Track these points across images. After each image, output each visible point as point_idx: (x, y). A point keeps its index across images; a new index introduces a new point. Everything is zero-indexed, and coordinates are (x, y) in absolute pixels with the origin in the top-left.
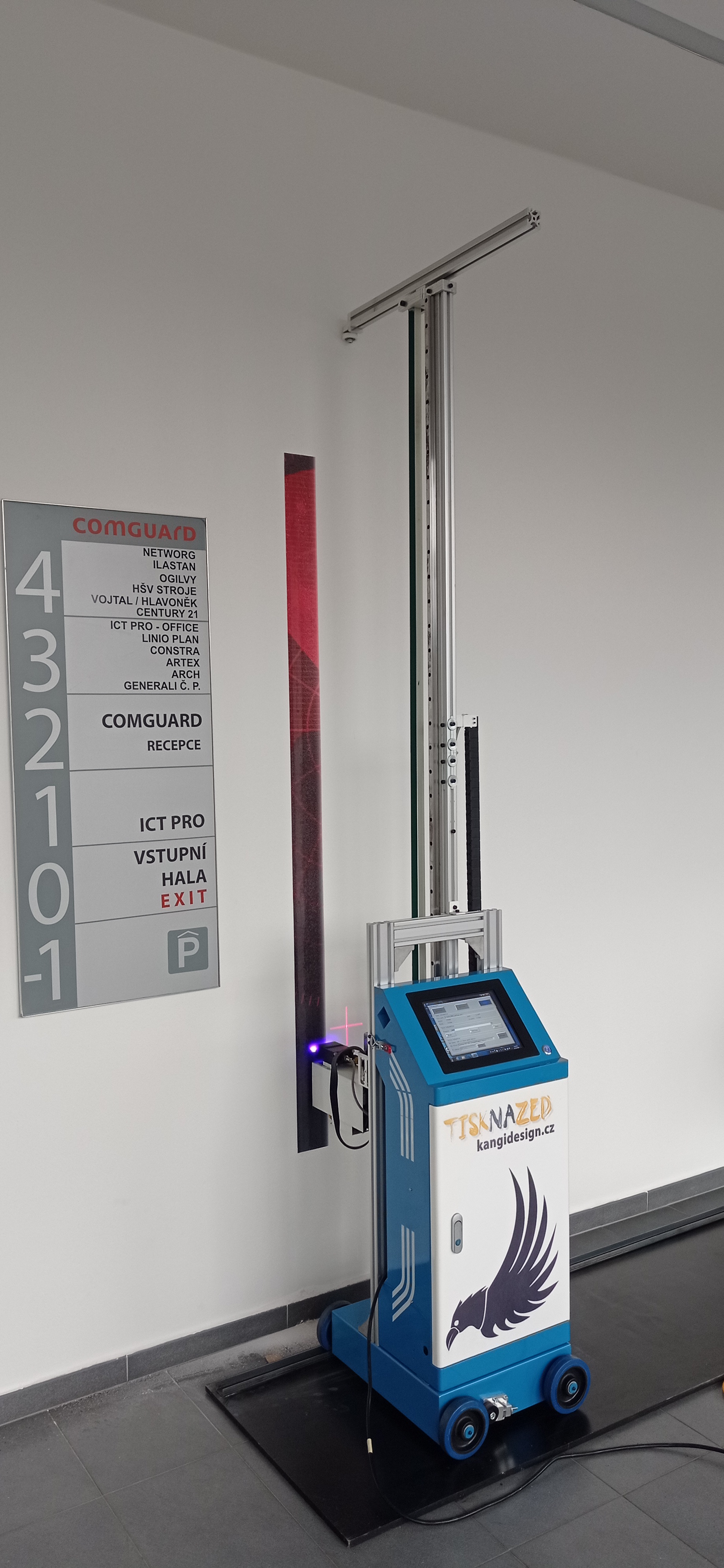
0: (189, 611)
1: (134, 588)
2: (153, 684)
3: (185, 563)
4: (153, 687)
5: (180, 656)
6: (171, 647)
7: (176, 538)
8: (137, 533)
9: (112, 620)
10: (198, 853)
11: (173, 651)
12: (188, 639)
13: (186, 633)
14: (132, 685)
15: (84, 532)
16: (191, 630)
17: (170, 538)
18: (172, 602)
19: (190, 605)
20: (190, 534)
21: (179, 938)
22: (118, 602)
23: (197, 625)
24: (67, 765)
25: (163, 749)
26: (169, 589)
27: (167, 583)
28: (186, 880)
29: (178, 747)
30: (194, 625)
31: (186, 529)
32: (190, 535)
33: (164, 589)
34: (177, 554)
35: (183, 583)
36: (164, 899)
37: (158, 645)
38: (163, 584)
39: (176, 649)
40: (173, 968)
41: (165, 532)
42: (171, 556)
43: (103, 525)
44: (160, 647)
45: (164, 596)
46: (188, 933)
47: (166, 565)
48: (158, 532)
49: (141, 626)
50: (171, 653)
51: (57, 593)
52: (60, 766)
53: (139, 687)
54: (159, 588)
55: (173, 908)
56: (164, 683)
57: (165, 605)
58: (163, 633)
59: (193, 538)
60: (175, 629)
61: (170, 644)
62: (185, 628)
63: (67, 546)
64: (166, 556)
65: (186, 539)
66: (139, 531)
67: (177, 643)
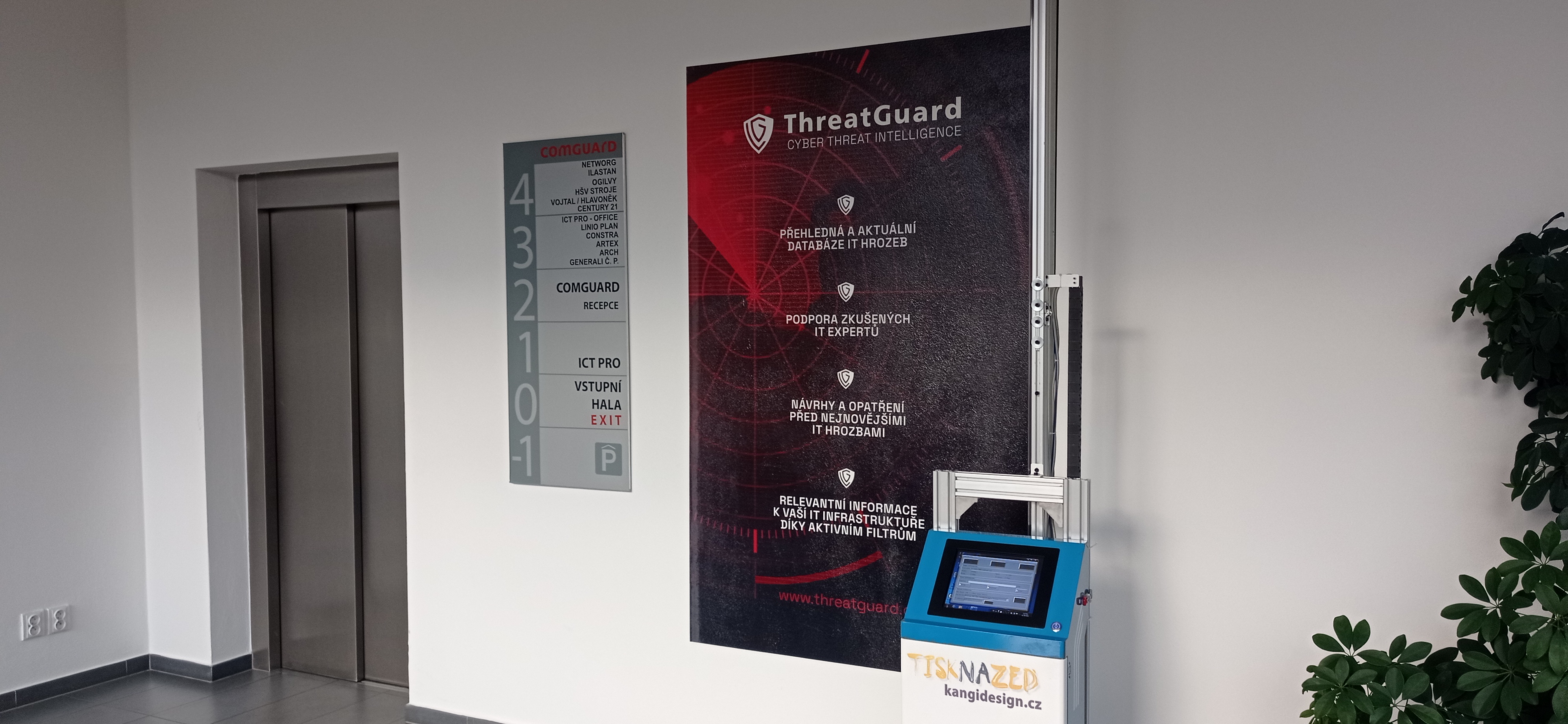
0: (612, 205)
1: (575, 192)
2: (587, 261)
3: (609, 169)
4: (587, 263)
5: (605, 239)
6: (599, 233)
7: (603, 151)
8: (578, 152)
9: (563, 216)
10: (616, 388)
11: (601, 235)
12: (611, 226)
13: (610, 221)
14: (574, 262)
15: (547, 157)
16: (613, 219)
17: (599, 152)
18: (601, 199)
20: (612, 146)
21: (604, 449)
22: (567, 203)
23: (617, 214)
24: (536, 317)
25: (594, 308)
26: (598, 190)
27: (598, 186)
28: (607, 407)
29: (603, 307)
30: (615, 215)
31: (610, 143)
32: (612, 148)
33: (595, 190)
34: (604, 163)
35: (607, 184)
36: (593, 418)
37: (591, 231)
38: (594, 187)
39: (603, 234)
40: (599, 470)
41: (596, 148)
42: (599, 165)
43: (558, 150)
44: (593, 234)
45: (595, 195)
46: (608, 446)
47: (596, 173)
48: (591, 150)
49: (580, 218)
50: (599, 237)
51: (531, 201)
52: (531, 318)
53: (578, 263)
54: (592, 189)
55: (598, 426)
56: (595, 260)
57: (596, 201)
58: (594, 222)
59: (614, 150)
60: (602, 219)
61: (599, 231)
62: (609, 218)
63: (538, 167)
64: (596, 165)
65: (610, 151)
66: (579, 149)
67: (603, 229)
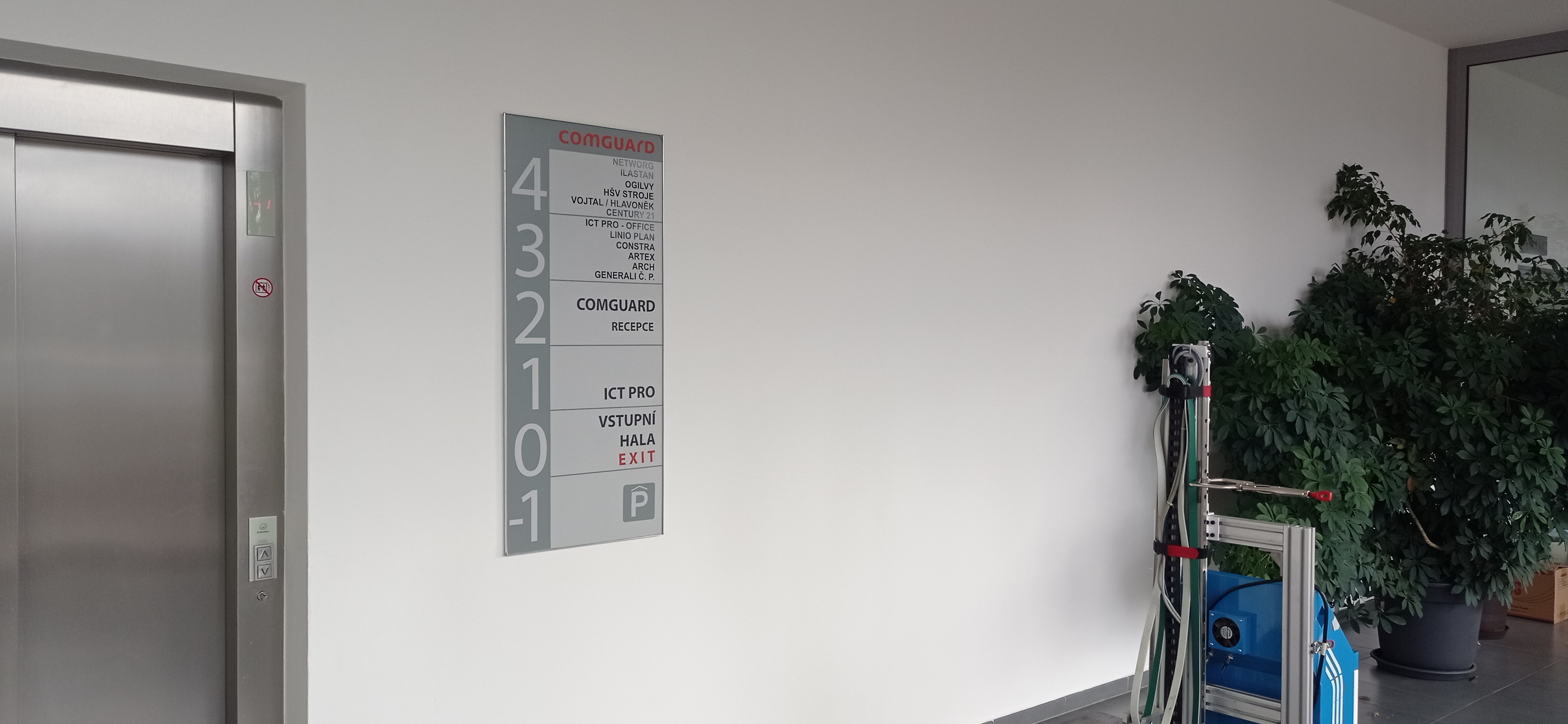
0: (647, 213)
1: (605, 192)
2: (617, 274)
3: (645, 172)
4: (617, 277)
5: (639, 251)
6: (633, 244)
7: (639, 151)
8: (608, 146)
9: (587, 218)
10: (649, 419)
11: (634, 246)
12: (646, 237)
13: (645, 232)
14: (601, 274)
15: (567, 142)
16: (648, 229)
17: (634, 150)
18: (635, 205)
19: (648, 207)
20: (650, 147)
21: (634, 491)
22: (592, 203)
23: (653, 225)
24: (548, 340)
25: (624, 329)
26: (632, 193)
27: (631, 189)
28: (639, 443)
29: (635, 328)
30: (651, 225)
31: (647, 143)
32: (650, 149)
33: (628, 194)
34: (639, 164)
35: (643, 189)
36: (621, 457)
37: (622, 241)
38: (627, 189)
39: (636, 245)
40: (627, 517)
41: (630, 145)
42: (634, 166)
43: (583, 137)
44: (624, 243)
45: (628, 199)
46: (639, 488)
47: (630, 173)
48: (625, 145)
49: (609, 224)
50: (632, 248)
51: (544, 194)
52: (542, 341)
53: (606, 276)
54: (625, 192)
55: (628, 466)
56: (626, 273)
57: (629, 207)
58: (626, 230)
59: (652, 151)
60: (636, 228)
61: (632, 241)
62: (644, 227)
63: (552, 152)
64: (631, 166)
65: (647, 151)
66: (610, 143)
67: (637, 240)
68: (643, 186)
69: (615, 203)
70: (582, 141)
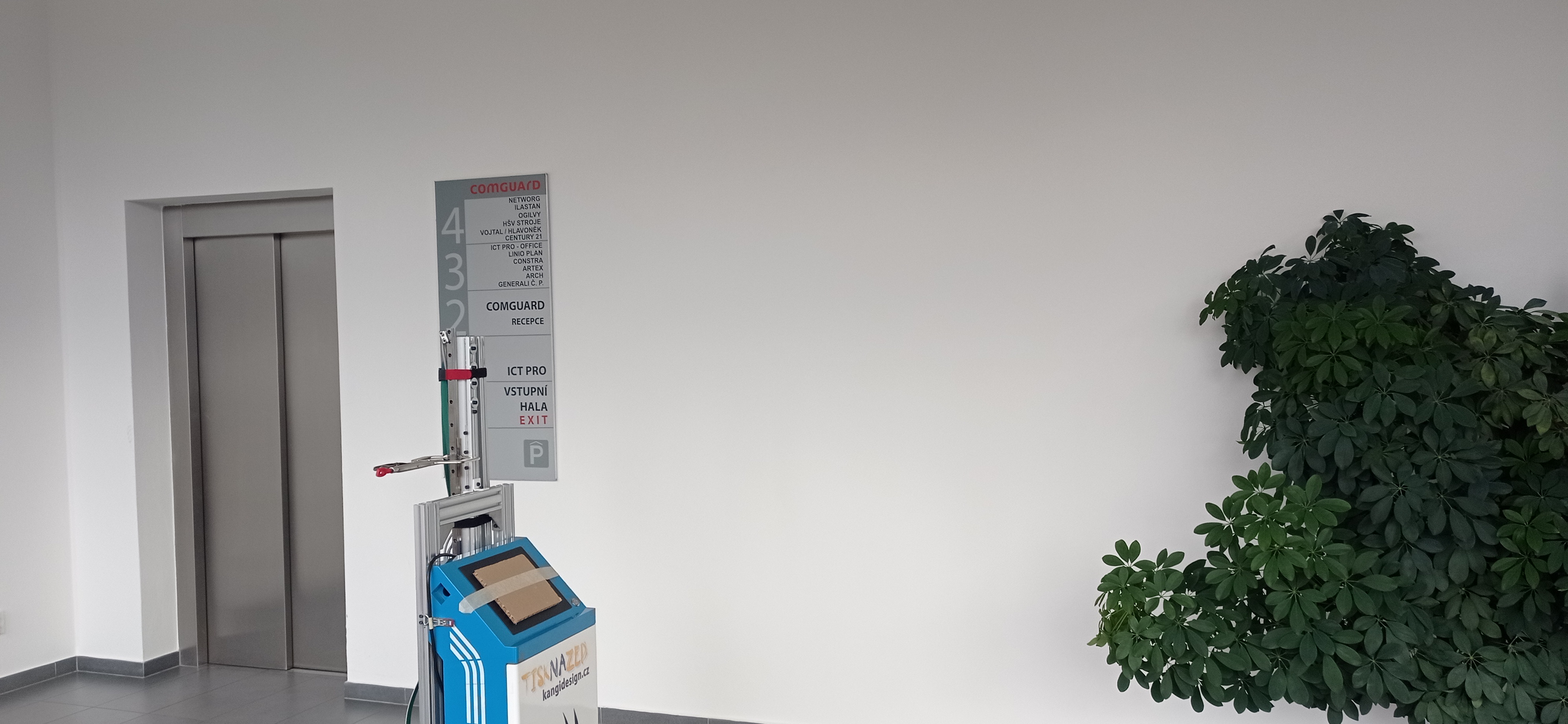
0: (537, 235)
1: (503, 224)
2: (515, 283)
3: (534, 205)
4: (515, 285)
5: (531, 264)
6: (526, 259)
7: (528, 189)
8: (505, 190)
9: (492, 244)
10: (543, 392)
11: (527, 261)
12: (536, 253)
13: (535, 249)
14: (503, 284)
15: (476, 193)
16: (539, 247)
17: (524, 189)
18: (526, 230)
19: (537, 230)
21: (532, 445)
22: (495, 233)
23: (543, 243)
25: (521, 323)
26: (524, 222)
27: (523, 218)
28: (535, 408)
29: (530, 322)
30: (540, 243)
31: (534, 182)
32: (536, 186)
33: (521, 222)
34: (529, 199)
35: (532, 217)
36: (522, 419)
37: (518, 258)
38: (520, 219)
39: (529, 260)
40: (527, 464)
41: (521, 186)
42: (525, 201)
43: (486, 187)
44: (519, 260)
45: (521, 227)
46: (535, 443)
47: (522, 207)
48: (517, 187)
49: (508, 246)
50: (525, 262)
51: (462, 231)
53: (507, 285)
54: (518, 222)
55: (527, 425)
56: (522, 282)
57: (522, 232)
58: (520, 250)
59: (539, 187)
60: (528, 247)
61: (525, 257)
62: (534, 246)
63: (467, 202)
64: (522, 201)
65: (534, 188)
66: (506, 187)
67: (529, 256)
68: (532, 215)
69: (511, 231)
70: (486, 190)
